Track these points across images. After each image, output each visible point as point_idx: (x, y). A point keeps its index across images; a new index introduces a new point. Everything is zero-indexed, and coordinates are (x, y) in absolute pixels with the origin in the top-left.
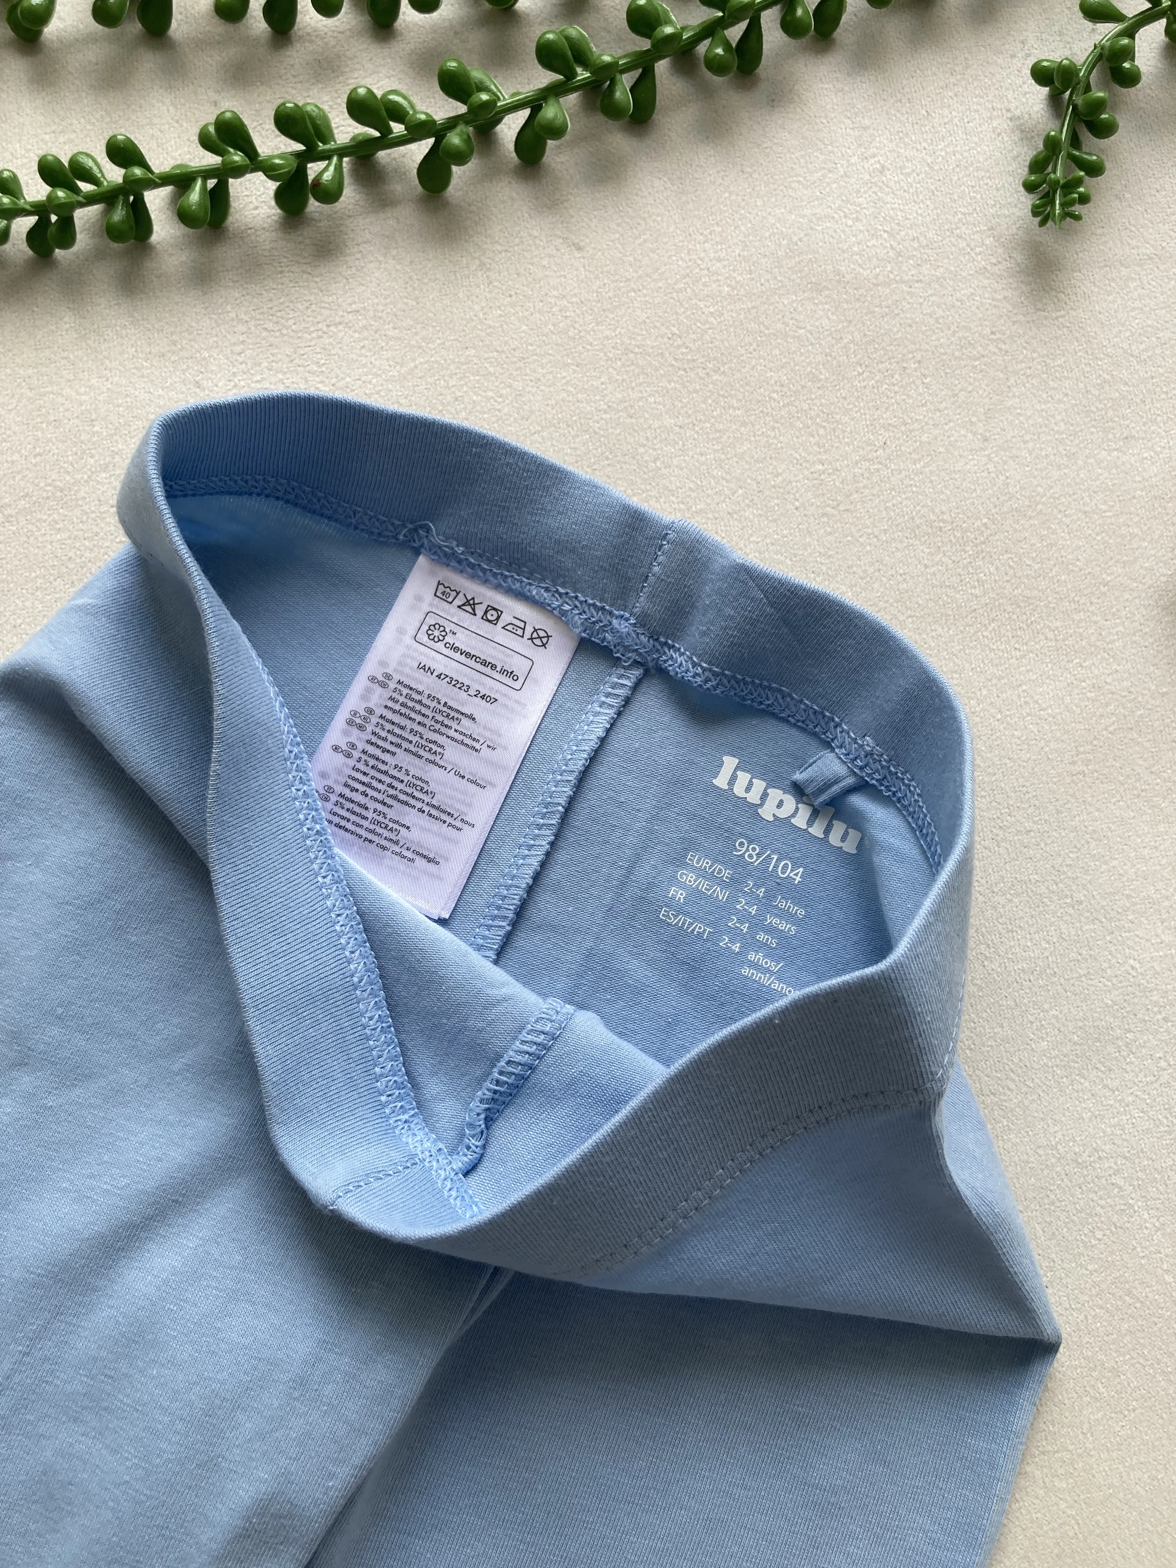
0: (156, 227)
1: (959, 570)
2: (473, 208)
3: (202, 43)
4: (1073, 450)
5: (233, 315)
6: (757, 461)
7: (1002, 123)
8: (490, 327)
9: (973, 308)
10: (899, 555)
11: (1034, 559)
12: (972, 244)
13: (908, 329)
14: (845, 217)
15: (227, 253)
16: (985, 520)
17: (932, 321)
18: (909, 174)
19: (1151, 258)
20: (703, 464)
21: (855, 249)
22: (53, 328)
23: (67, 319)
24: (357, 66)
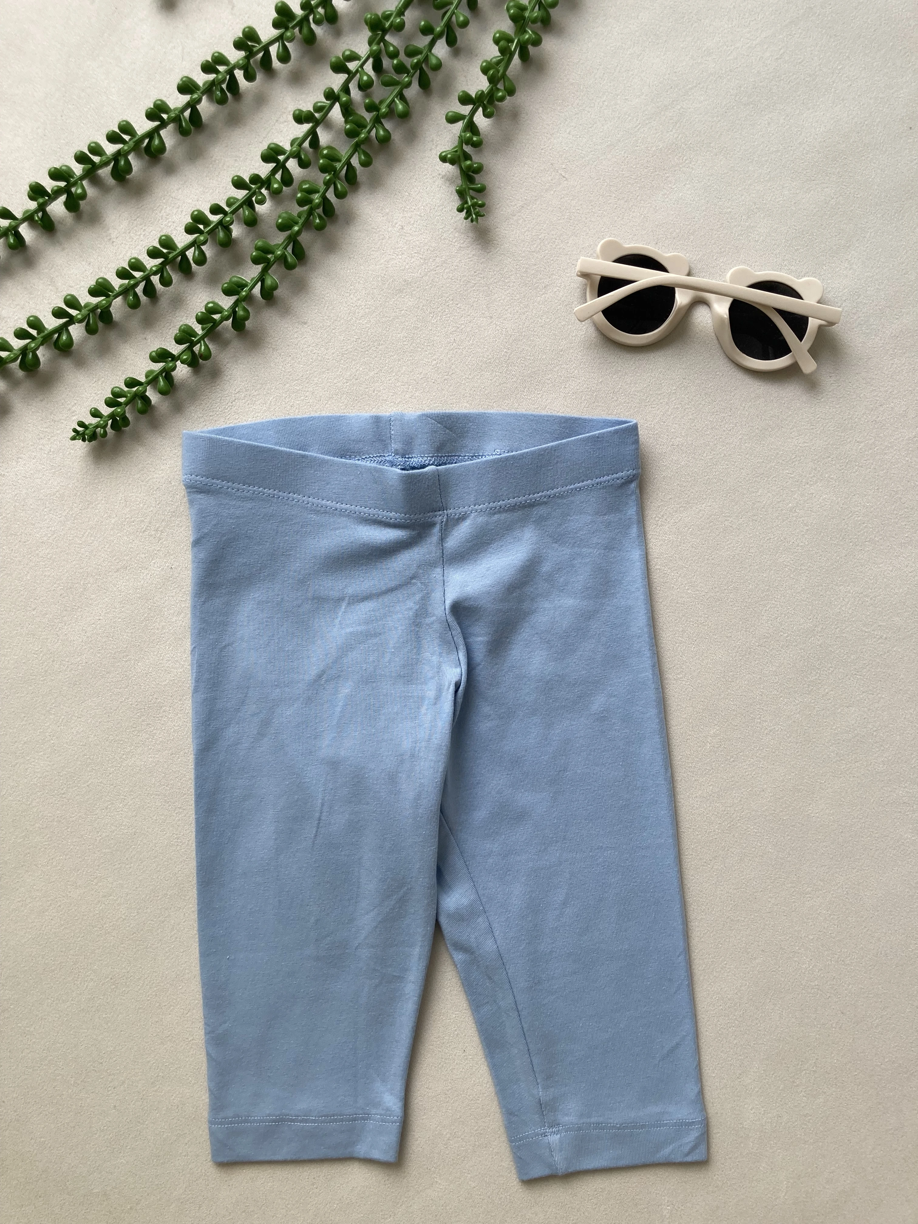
0: (151, 398)
1: (504, 375)
2: (259, 328)
3: (127, 317)
4: (526, 303)
5: (196, 417)
6: (411, 372)
7: (439, 182)
8: (289, 372)
9: (463, 266)
10: (479, 381)
11: (530, 356)
12: (451, 239)
13: (442, 289)
14: (397, 255)
15: (181, 394)
16: (505, 350)
17: (450, 280)
18: (413, 224)
19: (523, 207)
20: (391, 384)
21: (407, 267)
22: (137, 455)
23: (140, 449)
24: (187, 295)
